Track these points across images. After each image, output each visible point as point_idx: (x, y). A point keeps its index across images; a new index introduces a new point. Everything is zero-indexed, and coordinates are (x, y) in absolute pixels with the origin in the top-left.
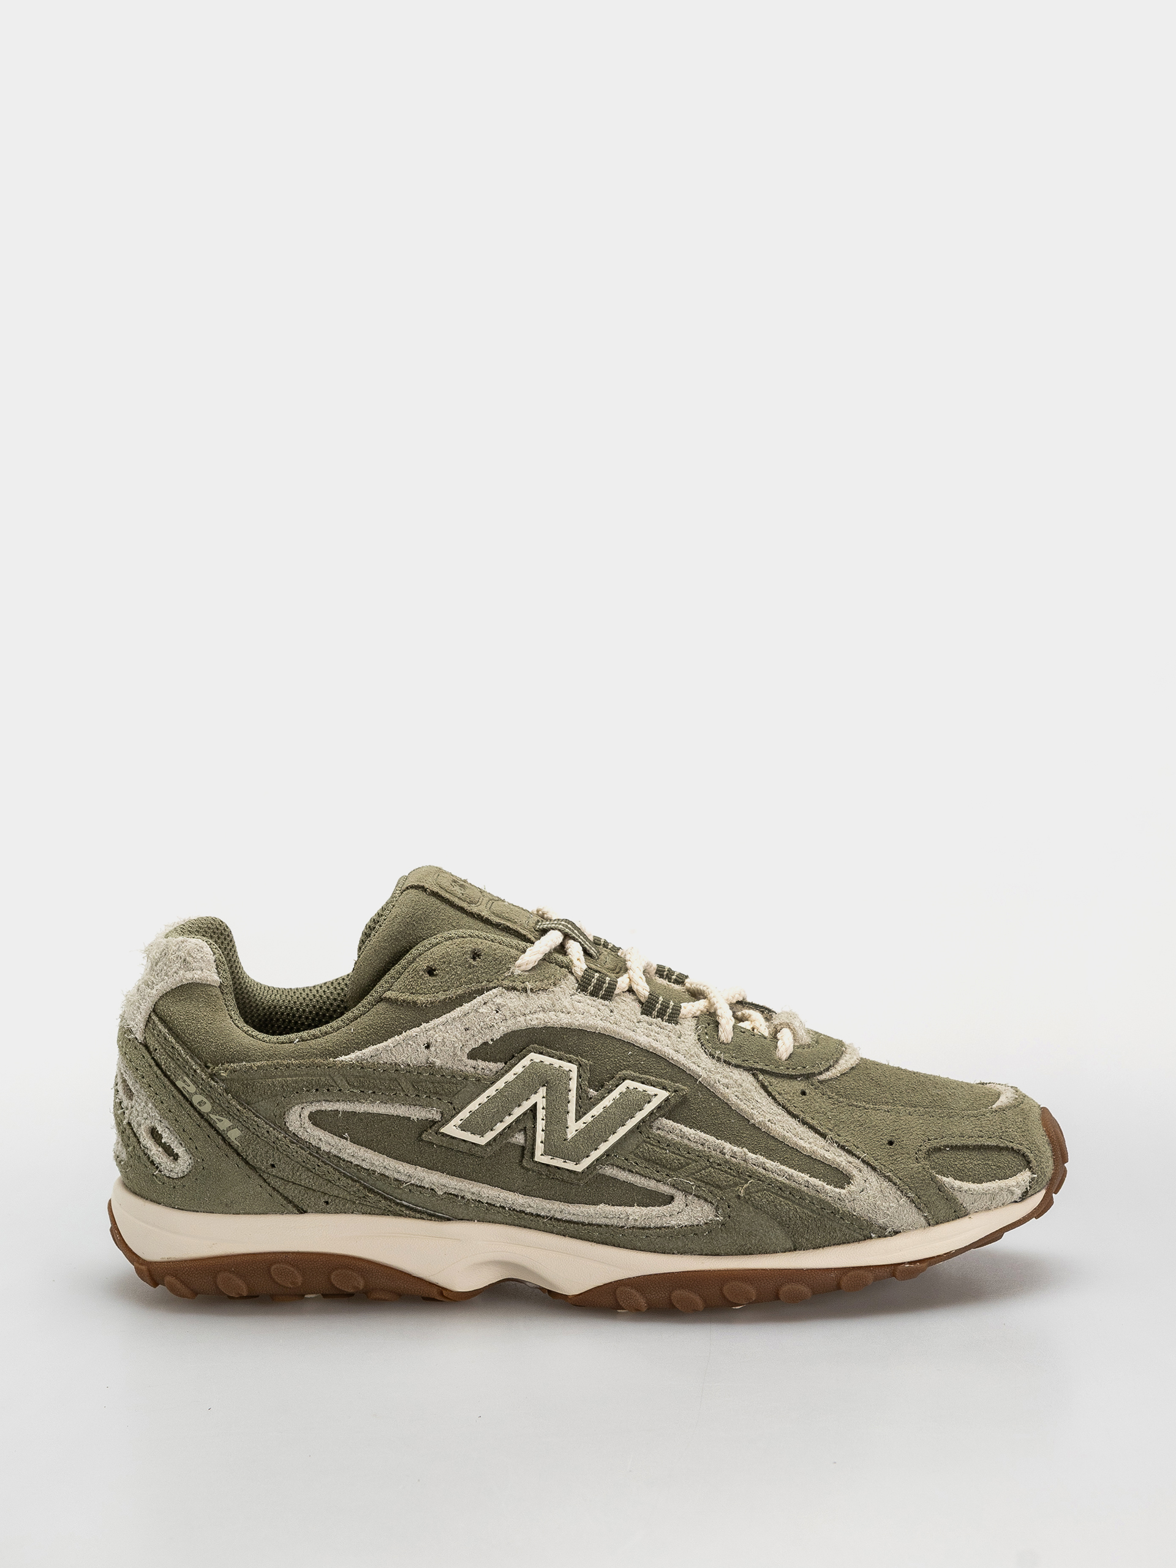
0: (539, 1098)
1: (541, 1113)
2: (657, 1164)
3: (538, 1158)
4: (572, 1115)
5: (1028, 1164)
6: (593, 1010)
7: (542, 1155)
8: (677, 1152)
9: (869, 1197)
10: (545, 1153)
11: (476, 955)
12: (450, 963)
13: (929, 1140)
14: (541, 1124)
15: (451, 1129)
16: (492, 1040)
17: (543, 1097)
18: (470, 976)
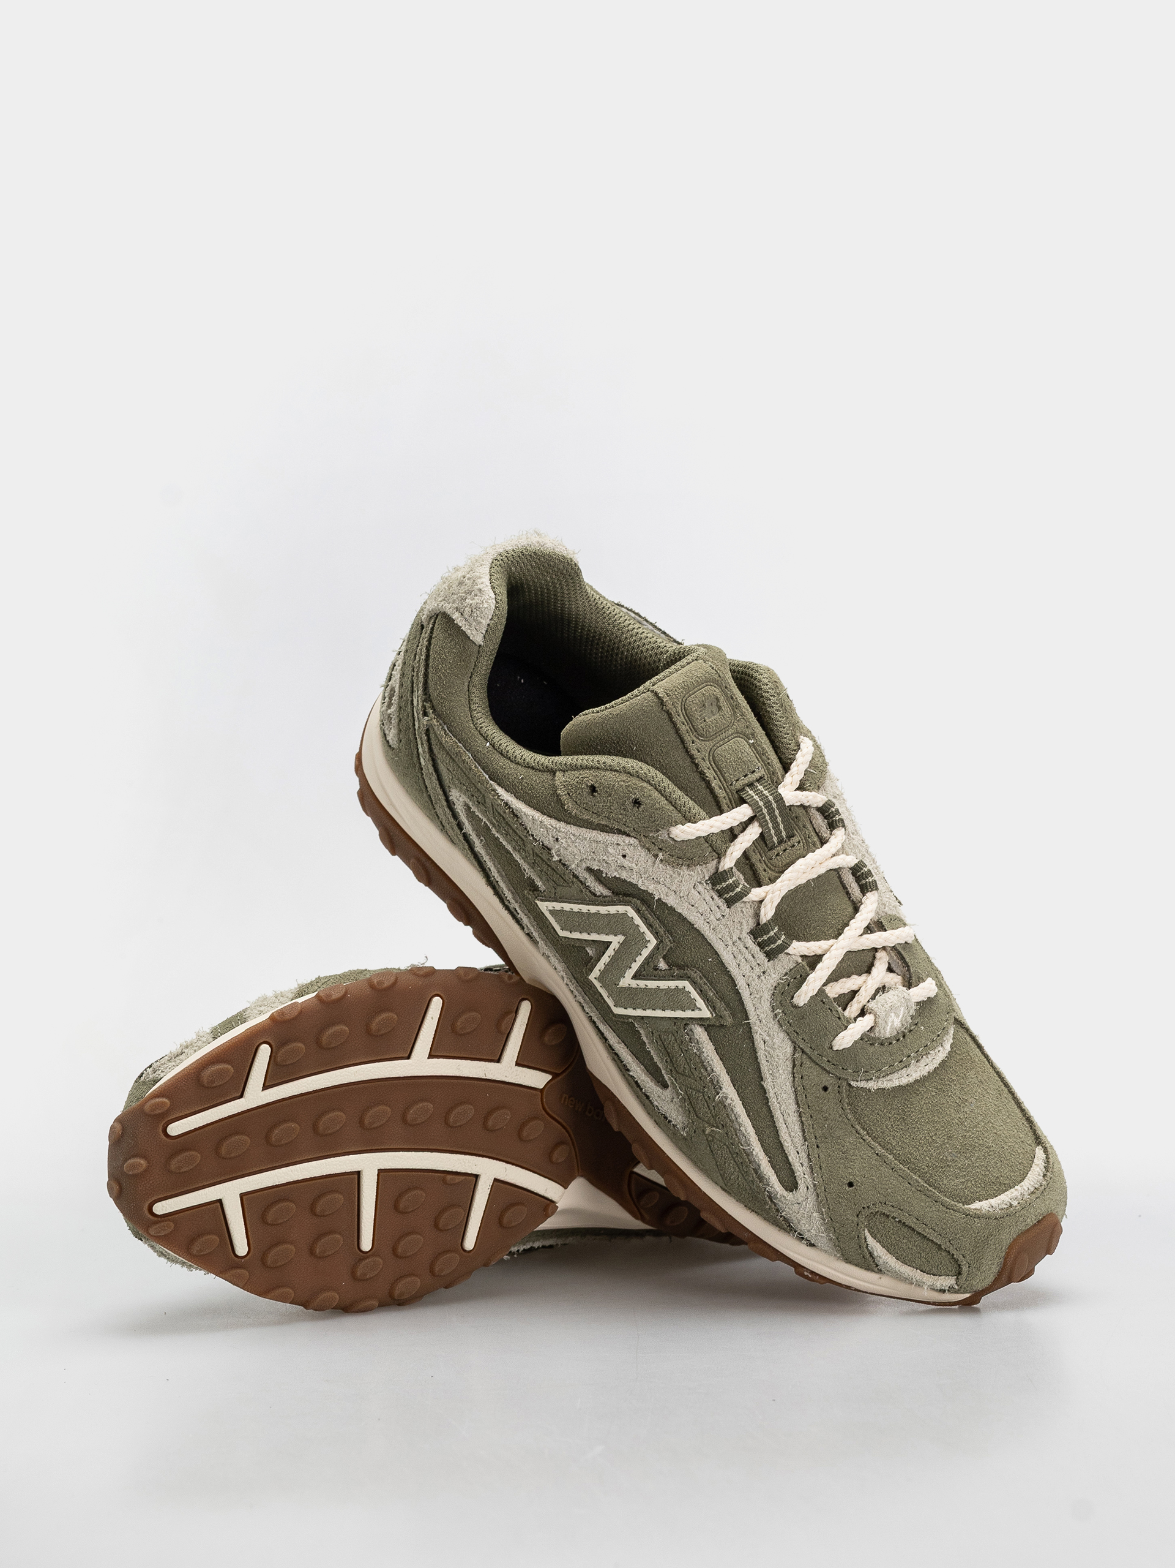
0: (616, 941)
1: (610, 952)
2: (669, 1056)
3: (593, 976)
4: (630, 973)
5: (959, 1274)
6: (704, 907)
7: (595, 978)
8: (688, 1061)
9: (798, 1212)
10: (599, 979)
11: (637, 803)
12: (610, 795)
13: (885, 1204)
14: (606, 959)
15: (544, 907)
16: (607, 874)
17: (619, 942)
18: (620, 816)
